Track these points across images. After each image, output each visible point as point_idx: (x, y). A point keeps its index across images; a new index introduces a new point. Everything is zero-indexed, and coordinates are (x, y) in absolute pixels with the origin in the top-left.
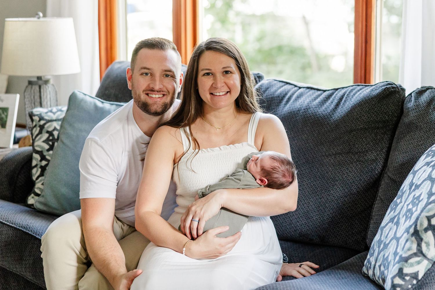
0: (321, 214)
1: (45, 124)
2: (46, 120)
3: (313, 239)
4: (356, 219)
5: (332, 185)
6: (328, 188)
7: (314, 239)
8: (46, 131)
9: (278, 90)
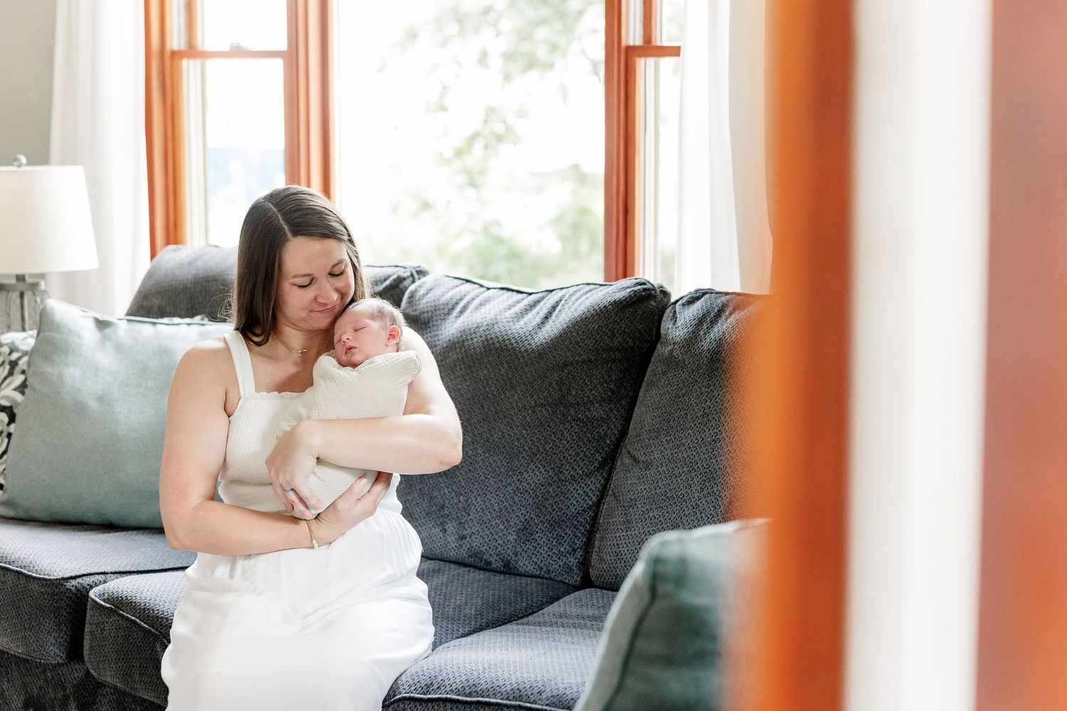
0: (505, 516)
1: (20, 358)
2: (22, 351)
3: (491, 562)
4: (567, 526)
5: (526, 463)
6: (519, 468)
7: (493, 561)
8: (20, 371)
9: (448, 292)
